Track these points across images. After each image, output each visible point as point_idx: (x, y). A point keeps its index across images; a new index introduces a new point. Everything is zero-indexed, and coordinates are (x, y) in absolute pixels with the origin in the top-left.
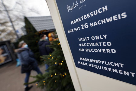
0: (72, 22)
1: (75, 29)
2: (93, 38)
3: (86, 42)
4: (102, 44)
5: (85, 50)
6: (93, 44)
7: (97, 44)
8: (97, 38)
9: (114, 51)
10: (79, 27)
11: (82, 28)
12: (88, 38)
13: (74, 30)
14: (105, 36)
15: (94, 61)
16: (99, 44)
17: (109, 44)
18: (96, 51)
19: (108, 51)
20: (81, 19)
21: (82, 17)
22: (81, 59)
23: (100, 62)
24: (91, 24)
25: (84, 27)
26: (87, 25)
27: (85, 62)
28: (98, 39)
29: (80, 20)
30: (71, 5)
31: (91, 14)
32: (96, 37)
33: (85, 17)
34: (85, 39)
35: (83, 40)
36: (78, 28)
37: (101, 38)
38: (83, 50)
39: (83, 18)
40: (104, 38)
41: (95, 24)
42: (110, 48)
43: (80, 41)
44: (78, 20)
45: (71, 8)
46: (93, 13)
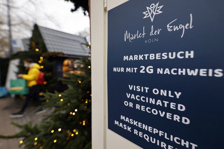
0: (126, 58)
1: (128, 70)
2: (155, 91)
3: (141, 94)
4: (169, 105)
5: (134, 106)
6: (152, 101)
7: (159, 102)
8: (164, 93)
9: (186, 121)
10: (136, 69)
11: (141, 71)
12: (147, 89)
13: (125, 70)
14: (178, 95)
15: (145, 127)
16: (163, 104)
17: (182, 108)
18: (155, 112)
19: (176, 118)
20: (144, 57)
21: (146, 55)
22: (122, 117)
23: (155, 131)
24: (158, 69)
25: (145, 70)
26: (152, 70)
27: (128, 124)
28: (165, 95)
29: (141, 57)
30: (133, 32)
31: (163, 55)
32: (162, 91)
33: (152, 57)
34: (141, 88)
35: (136, 89)
36: (134, 70)
37: (170, 95)
38: (131, 105)
39: (149, 57)
40: (175, 96)
41: (167, 71)
42: (181, 114)
43: (131, 89)
44: (138, 58)
45: (131, 36)
46: (168, 55)
